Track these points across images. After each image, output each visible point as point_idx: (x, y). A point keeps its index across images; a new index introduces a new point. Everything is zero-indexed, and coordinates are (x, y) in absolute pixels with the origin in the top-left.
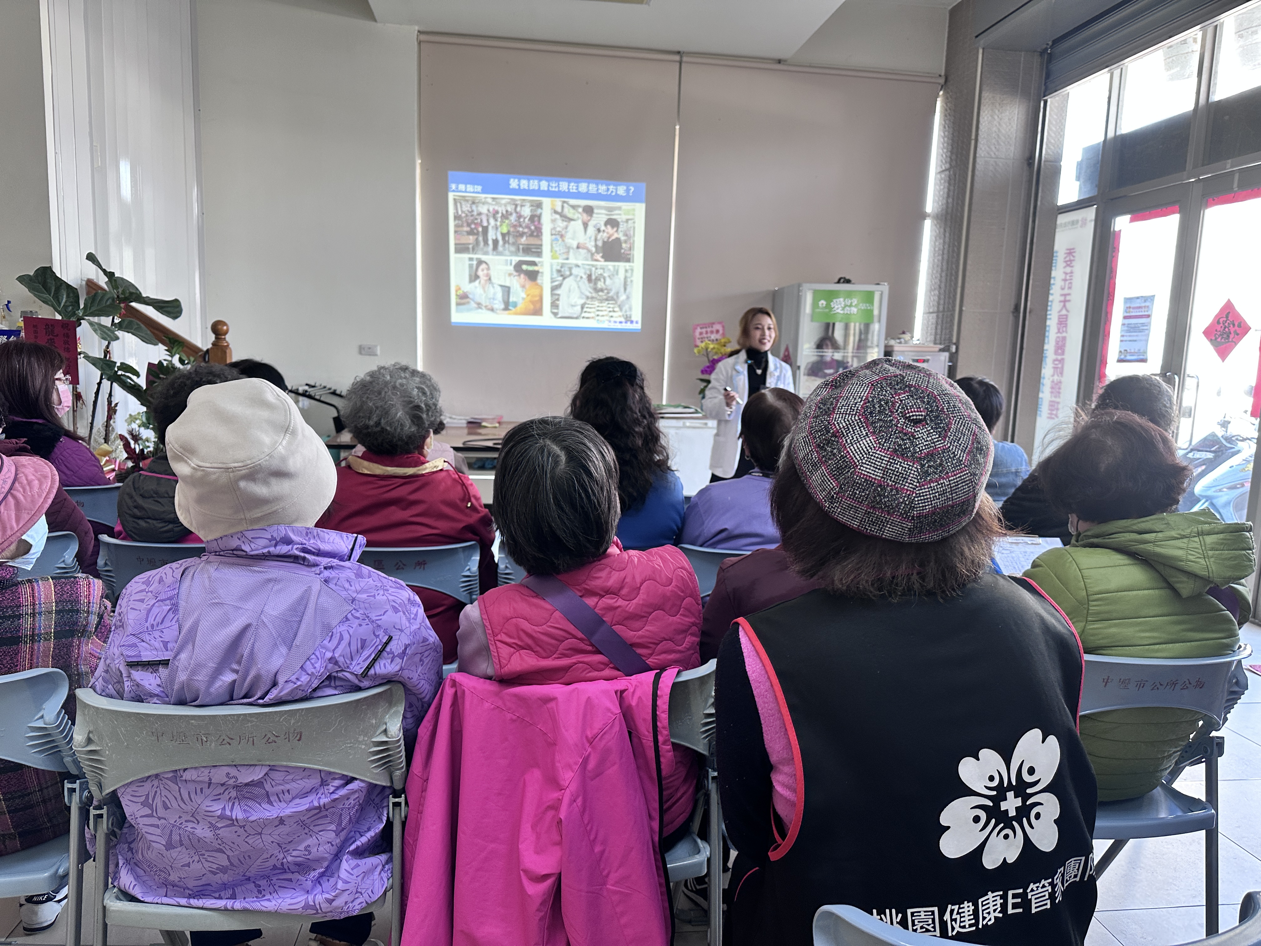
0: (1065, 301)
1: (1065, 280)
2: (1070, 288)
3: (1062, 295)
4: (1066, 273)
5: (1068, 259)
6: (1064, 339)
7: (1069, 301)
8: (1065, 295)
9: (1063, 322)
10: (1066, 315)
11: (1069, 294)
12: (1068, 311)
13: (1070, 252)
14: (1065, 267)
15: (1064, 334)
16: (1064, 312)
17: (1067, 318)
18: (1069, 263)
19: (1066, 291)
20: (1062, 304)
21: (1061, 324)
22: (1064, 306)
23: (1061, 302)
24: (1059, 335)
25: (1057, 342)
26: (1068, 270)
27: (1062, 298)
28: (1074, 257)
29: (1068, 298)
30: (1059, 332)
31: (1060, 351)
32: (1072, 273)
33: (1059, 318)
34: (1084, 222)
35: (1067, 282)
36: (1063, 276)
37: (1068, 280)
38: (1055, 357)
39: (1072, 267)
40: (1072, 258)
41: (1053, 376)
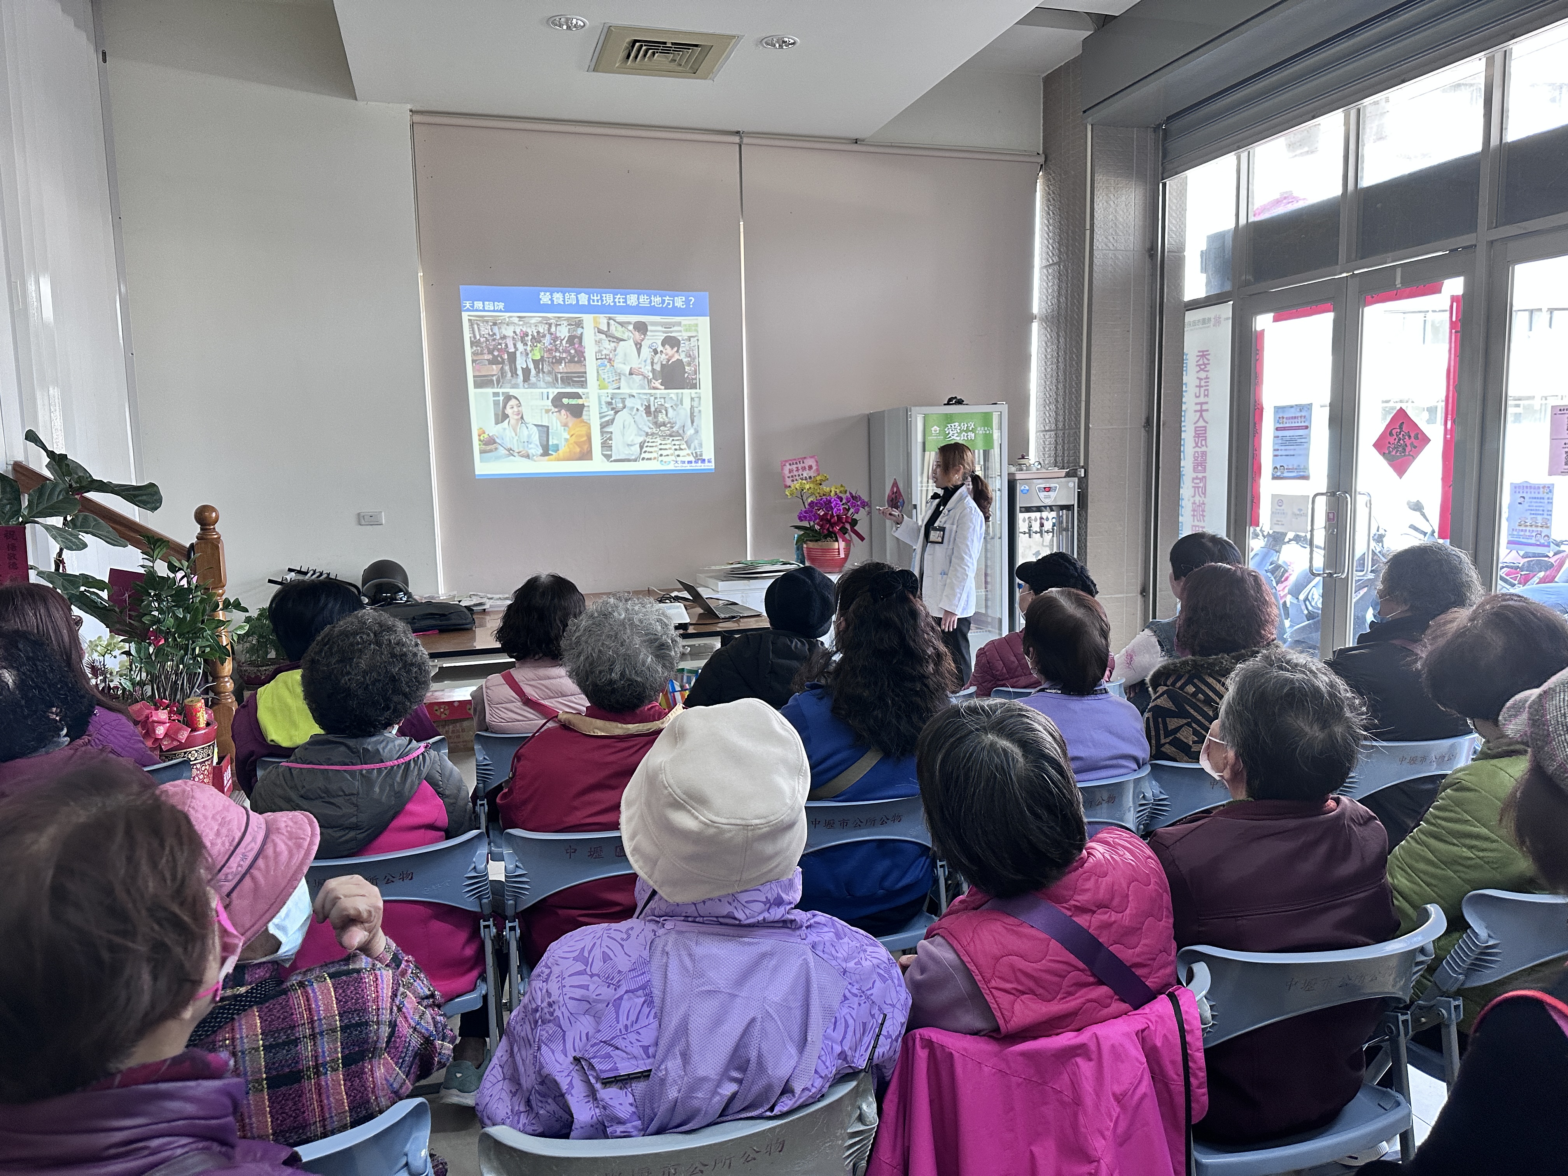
0: (1201, 411)
1: (1200, 387)
2: (1206, 396)
3: (1196, 404)
4: (1201, 379)
5: (1201, 362)
6: (1204, 454)
7: (1207, 410)
8: (1201, 404)
9: (1201, 435)
10: (1205, 427)
11: (1206, 403)
12: (1207, 423)
13: (1204, 354)
14: (1198, 372)
15: (1204, 449)
16: (1201, 423)
17: (1205, 430)
18: (1203, 367)
19: (1202, 399)
20: (1199, 414)
21: (1199, 437)
22: (1201, 416)
23: (1196, 411)
24: (1197, 449)
25: (1196, 459)
26: (1203, 375)
27: (1198, 407)
28: (1208, 360)
29: (1205, 407)
30: (1197, 446)
31: (1200, 468)
32: (1207, 378)
33: (1196, 431)
34: (1218, 321)
35: (1202, 389)
36: (1197, 382)
37: (1203, 385)
38: (1195, 475)
39: (1207, 371)
40: (1206, 362)
41: (1194, 496)
